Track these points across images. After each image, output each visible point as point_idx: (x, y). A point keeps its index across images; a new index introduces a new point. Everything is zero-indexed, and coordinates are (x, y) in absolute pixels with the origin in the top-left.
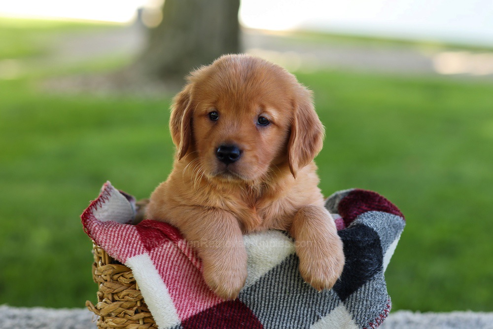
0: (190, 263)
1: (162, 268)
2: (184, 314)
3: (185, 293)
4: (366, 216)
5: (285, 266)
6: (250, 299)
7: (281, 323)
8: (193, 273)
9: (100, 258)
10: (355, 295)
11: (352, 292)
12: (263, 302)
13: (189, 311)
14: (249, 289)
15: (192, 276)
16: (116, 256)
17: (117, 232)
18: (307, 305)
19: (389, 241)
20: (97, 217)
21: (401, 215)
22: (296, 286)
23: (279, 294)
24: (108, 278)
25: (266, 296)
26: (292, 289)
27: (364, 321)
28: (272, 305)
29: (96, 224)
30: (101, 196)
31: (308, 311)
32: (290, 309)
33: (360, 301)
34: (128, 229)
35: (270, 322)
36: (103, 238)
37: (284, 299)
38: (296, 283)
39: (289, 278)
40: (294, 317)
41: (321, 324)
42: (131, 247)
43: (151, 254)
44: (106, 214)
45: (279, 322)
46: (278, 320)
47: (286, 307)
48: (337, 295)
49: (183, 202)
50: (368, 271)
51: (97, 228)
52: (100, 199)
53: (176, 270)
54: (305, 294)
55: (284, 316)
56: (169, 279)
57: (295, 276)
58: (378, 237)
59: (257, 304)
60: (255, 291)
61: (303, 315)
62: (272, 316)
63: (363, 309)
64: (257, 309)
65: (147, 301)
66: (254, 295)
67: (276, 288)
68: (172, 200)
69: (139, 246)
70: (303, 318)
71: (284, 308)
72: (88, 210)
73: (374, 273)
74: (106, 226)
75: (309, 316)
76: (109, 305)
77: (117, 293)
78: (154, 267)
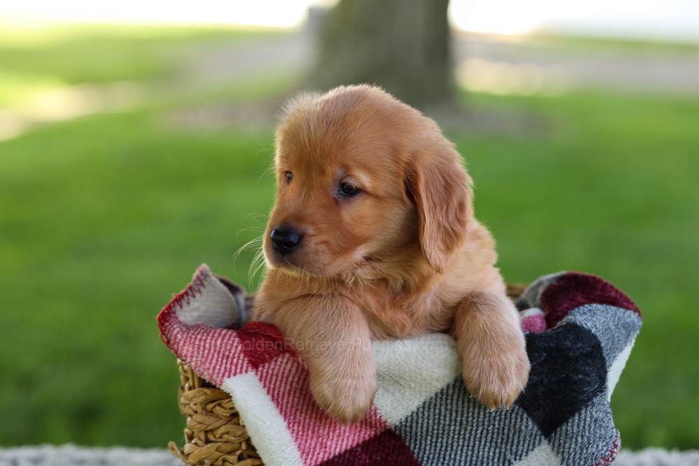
1: (276, 392)
9: (187, 379)
16: (208, 376)
17: (208, 341)
20: (181, 318)
24: (198, 408)
29: (178, 329)
30: (190, 288)
34: (225, 335)
36: (188, 350)
42: (229, 362)
43: (260, 373)
44: (195, 314)
51: (179, 337)
52: (189, 291)
65: (255, 442)
69: (241, 361)
72: (169, 307)
74: (192, 332)
76: (201, 448)
77: (212, 431)
78: (265, 391)
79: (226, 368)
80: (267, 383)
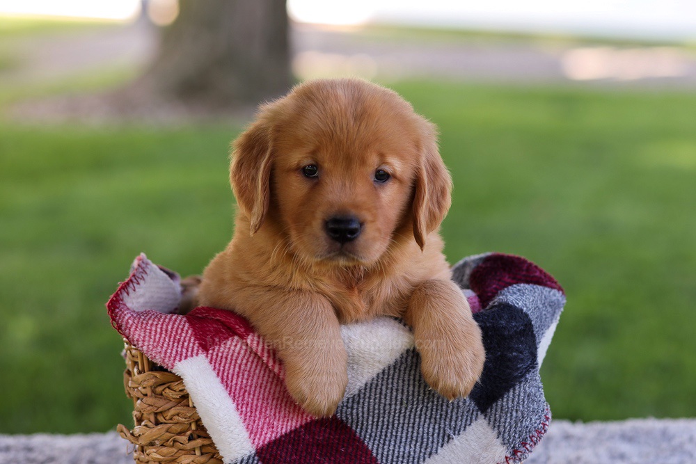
0: (264, 366)
1: (225, 374)
2: (259, 439)
3: (259, 408)
4: (511, 291)
5: (400, 367)
6: (352, 414)
7: (397, 447)
8: (270, 380)
9: (136, 363)
10: (499, 403)
11: (495, 399)
12: (371, 418)
13: (266, 434)
14: (350, 401)
15: (269, 384)
16: (160, 360)
17: (159, 326)
18: (433, 420)
19: (545, 326)
20: (129, 305)
21: (560, 289)
22: (416, 394)
23: (393, 407)
24: (148, 391)
25: (374, 409)
26: (410, 398)
27: (514, 440)
28: (383, 421)
29: (129, 315)
30: (134, 276)
31: (434, 429)
32: (408, 427)
33: (507, 412)
34: (176, 320)
35: (381, 446)
36: (140, 335)
37: (400, 412)
38: (416, 389)
39: (406, 383)
40: (414, 438)
41: (454, 447)
42: (180, 346)
43: (209, 356)
44: (141, 300)
45: (394, 446)
46: (392, 443)
47: (404, 424)
48: (475, 405)
49: (254, 282)
50: (518, 369)
51: (130, 322)
52: (133, 278)
53: (246, 376)
54: (430, 405)
55: (401, 437)
56: (235, 390)
57: (414, 380)
58: (530, 321)
59: (363, 421)
60: (358, 403)
61: (428, 434)
62: (383, 437)
63: (513, 422)
64: (361, 428)
65: (205, 422)
66: (357, 409)
67: (388, 398)
68: (236, 279)
69: (191, 345)
70: (428, 439)
71: (401, 425)
72: (117, 295)
73: (525, 372)
74: (143, 317)
75: (436, 435)
76: (151, 430)
77: (161, 413)
78: (214, 374)
79: (177, 352)
80: (217, 365)
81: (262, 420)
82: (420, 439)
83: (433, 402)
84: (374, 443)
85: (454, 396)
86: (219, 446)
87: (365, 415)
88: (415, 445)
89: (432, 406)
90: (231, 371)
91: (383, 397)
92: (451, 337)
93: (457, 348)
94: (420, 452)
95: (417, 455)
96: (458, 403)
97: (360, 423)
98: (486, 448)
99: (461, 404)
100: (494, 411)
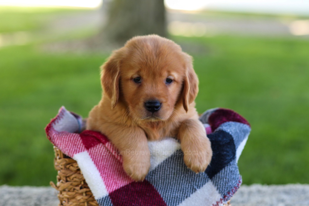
0: (113, 157)
1: (96, 160)
2: (110, 189)
3: (111, 175)
4: (225, 125)
5: (174, 158)
6: (152, 178)
7: (172, 193)
8: (116, 163)
9: (58, 155)
10: (218, 175)
11: (216, 173)
12: (160, 181)
13: (114, 186)
14: (152, 172)
15: (116, 165)
17: (67, 138)
18: (188, 182)
20: (56, 129)
22: (181, 170)
23: (170, 176)
24: (63, 167)
25: (162, 176)
26: (178, 172)
27: (224, 191)
28: (166, 182)
29: (55, 133)
31: (188, 186)
32: (177, 185)
33: (221, 179)
34: (75, 136)
35: (165, 193)
36: (59, 142)
37: (174, 178)
38: (181, 168)
39: (176, 165)
40: (180, 190)
41: (197, 194)
42: (76, 147)
43: (89, 152)
44: (61, 127)
45: (171, 193)
46: (170, 192)
47: (175, 183)
48: (207, 175)
50: (226, 160)
51: (55, 136)
52: (58, 117)
53: (105, 161)
54: (187, 175)
55: (174, 189)
56: (100, 167)
57: (180, 164)
58: (233, 138)
59: (157, 182)
60: (155, 173)
61: (186, 188)
62: (166, 189)
63: (224, 183)
64: (157, 185)
65: (87, 181)
66: (155, 176)
67: (168, 171)
69: (81, 147)
70: (186, 190)
71: (174, 184)
72: (50, 125)
73: (230, 161)
75: (189, 189)
76: (64, 184)
77: (69, 177)
78: (91, 160)
79: (75, 150)
80: (93, 156)
81: (112, 180)
82: (182, 190)
83: (188, 174)
84: (162, 192)
85: (198, 171)
86: (93, 192)
87: (158, 179)
88: (180, 193)
89: (188, 175)
90: (99, 159)
91: (166, 171)
92: (197, 145)
93: (199, 150)
94: (182, 196)
95: (181, 197)
96: (199, 175)
97: (156, 183)
98: (212, 195)
99: (201, 175)
100: (215, 178)
